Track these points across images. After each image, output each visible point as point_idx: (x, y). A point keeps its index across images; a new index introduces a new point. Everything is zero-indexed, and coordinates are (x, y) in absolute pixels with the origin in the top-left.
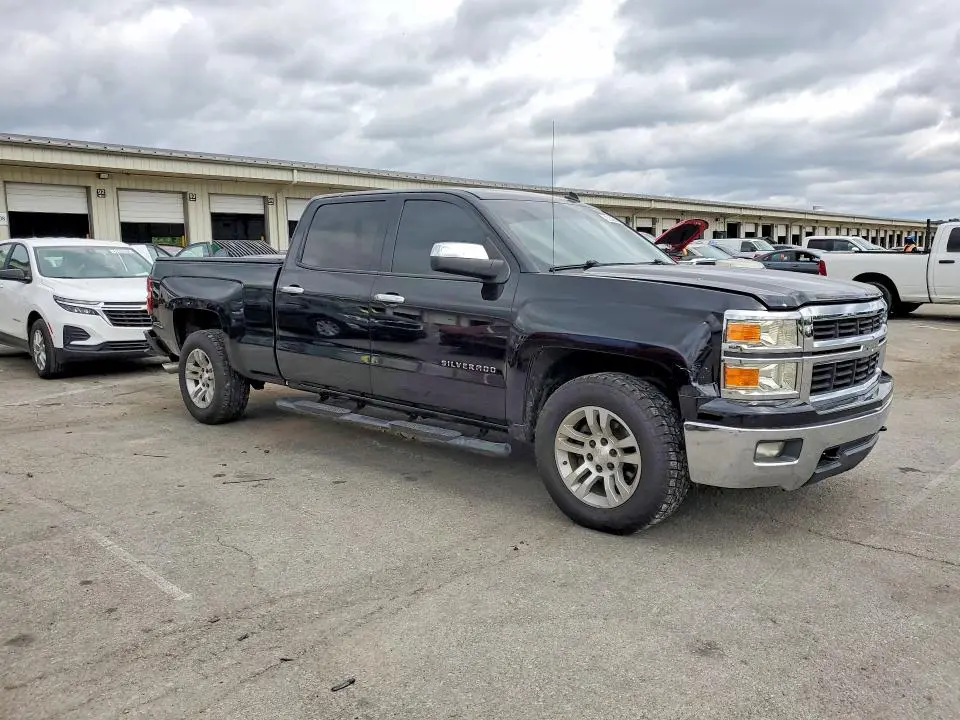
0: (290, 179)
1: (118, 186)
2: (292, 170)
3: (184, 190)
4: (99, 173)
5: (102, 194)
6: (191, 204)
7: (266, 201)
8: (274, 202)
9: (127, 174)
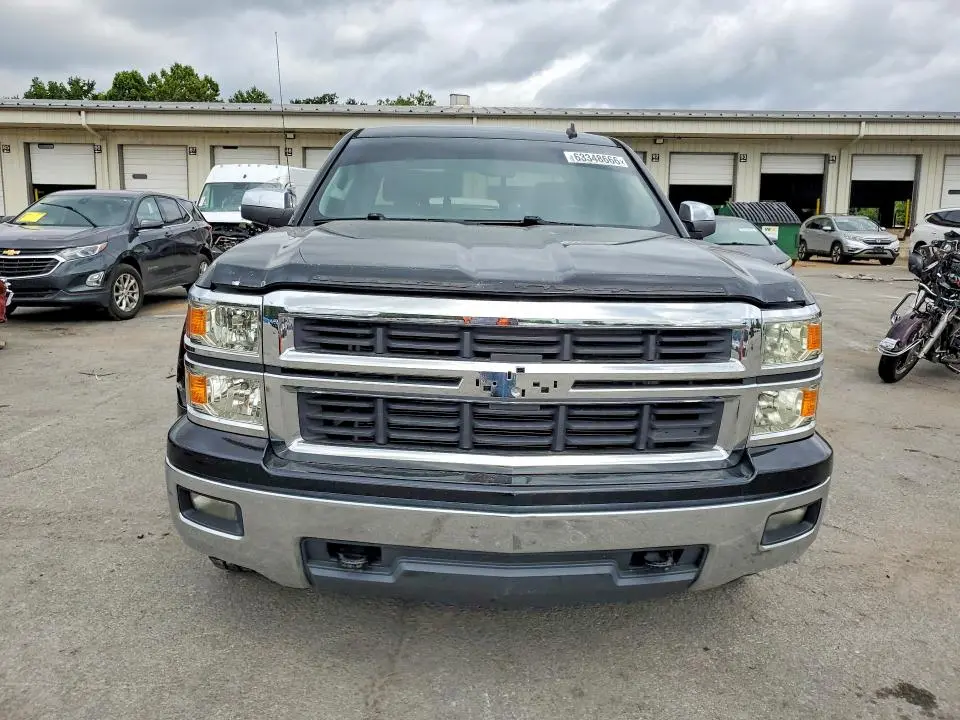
0: (856, 133)
1: (672, 150)
2: (858, 122)
3: (736, 151)
4: (655, 139)
5: (656, 158)
6: (741, 165)
7: (827, 159)
8: (836, 160)
9: (678, 138)
